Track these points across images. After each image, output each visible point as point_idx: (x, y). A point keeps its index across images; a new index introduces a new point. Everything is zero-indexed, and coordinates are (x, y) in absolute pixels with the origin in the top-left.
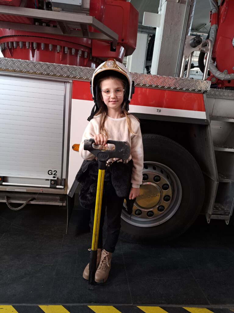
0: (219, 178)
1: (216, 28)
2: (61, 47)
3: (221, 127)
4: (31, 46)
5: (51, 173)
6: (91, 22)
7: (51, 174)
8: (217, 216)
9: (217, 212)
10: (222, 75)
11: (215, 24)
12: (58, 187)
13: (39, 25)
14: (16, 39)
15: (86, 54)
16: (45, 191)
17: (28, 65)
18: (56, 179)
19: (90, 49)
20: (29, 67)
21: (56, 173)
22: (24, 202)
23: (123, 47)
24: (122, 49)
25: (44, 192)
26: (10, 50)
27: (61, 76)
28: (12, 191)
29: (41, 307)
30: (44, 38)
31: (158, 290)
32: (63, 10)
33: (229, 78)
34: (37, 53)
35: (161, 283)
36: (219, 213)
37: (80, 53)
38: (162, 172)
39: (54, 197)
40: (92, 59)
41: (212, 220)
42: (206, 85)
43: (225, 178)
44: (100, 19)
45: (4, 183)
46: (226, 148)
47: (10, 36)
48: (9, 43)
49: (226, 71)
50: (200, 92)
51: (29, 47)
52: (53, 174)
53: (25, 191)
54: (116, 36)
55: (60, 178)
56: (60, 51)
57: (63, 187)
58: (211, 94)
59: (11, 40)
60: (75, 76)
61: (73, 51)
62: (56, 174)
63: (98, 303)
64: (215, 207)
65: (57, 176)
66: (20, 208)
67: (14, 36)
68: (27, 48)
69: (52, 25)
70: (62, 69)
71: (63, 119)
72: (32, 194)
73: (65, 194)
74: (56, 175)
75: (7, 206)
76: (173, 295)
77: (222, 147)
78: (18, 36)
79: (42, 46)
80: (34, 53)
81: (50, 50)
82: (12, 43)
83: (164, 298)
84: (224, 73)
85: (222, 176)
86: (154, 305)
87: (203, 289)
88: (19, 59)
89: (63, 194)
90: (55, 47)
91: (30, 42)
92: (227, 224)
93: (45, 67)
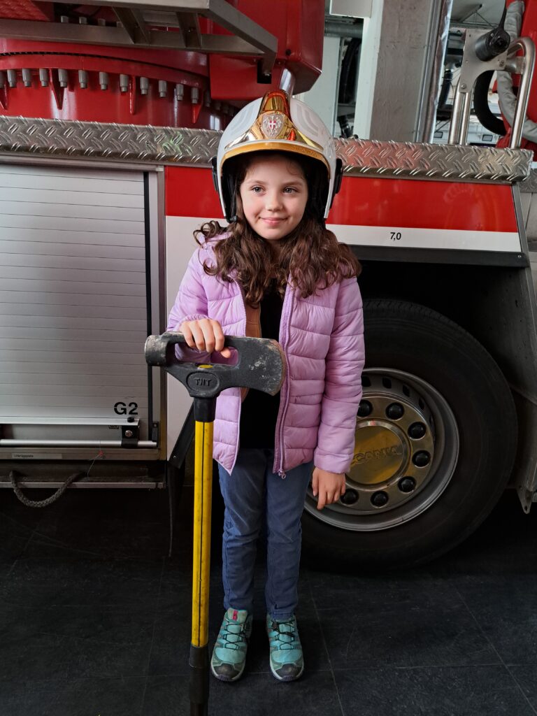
1: (521, 9)
2: (130, 78)
4: (51, 81)
5: (122, 409)
6: (207, 6)
12: (141, 443)
14: (12, 63)
15: (195, 94)
16: (111, 455)
17: (43, 131)
18: (135, 424)
19: (204, 79)
21: (134, 409)
23: (290, 70)
24: (287, 77)
25: (108, 458)
27: (134, 156)
28: (26, 458)
30: (84, 55)
34: (68, 96)
37: (179, 91)
38: (406, 392)
40: (211, 104)
42: (520, 162)
50: (504, 182)
51: (48, 82)
52: (128, 411)
53: (59, 457)
54: (271, 42)
55: (146, 421)
56: (127, 88)
60: (172, 153)
61: (162, 87)
62: (134, 412)
65: (138, 417)
66: (49, 500)
67: (7, 54)
68: (43, 84)
69: (104, 21)
70: (134, 137)
73: (161, 459)
74: (137, 414)
75: (16, 497)
78: (18, 53)
79: (82, 79)
81: (103, 87)
82: (4, 73)
89: (158, 461)
90: (113, 79)
91: (48, 70)
93: (90, 134)
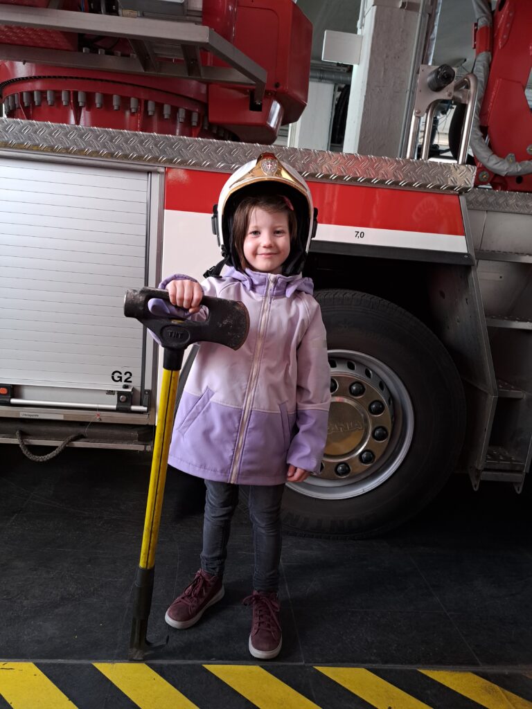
0: (499, 388)
1: (489, 60)
2: (139, 101)
3: (501, 277)
4: (72, 101)
5: (118, 377)
6: (206, 40)
7: (119, 379)
8: (495, 473)
9: (494, 464)
10: (503, 164)
11: (486, 50)
12: (134, 408)
13: (91, 52)
14: (38, 85)
15: (195, 118)
16: (106, 418)
17: (66, 135)
18: (129, 390)
19: (204, 106)
20: (68, 138)
21: (129, 378)
22: (58, 443)
23: (280, 102)
24: (276, 108)
25: (104, 421)
26: (26, 109)
27: (140, 158)
28: (32, 417)
29: (98, 665)
30: (102, 80)
31: (361, 635)
32: (143, 16)
33: (519, 170)
34: (85, 115)
35: (369, 619)
36: (497, 467)
37: (181, 114)
38: (368, 374)
39: (127, 433)
40: (208, 127)
41: (483, 483)
42: (465, 176)
43: (513, 387)
44: (226, 35)
45: (13, 401)
46: (515, 320)
47: (27, 78)
48: (24, 94)
49: (511, 156)
50: (452, 192)
51: (69, 102)
52: (123, 380)
53: (61, 417)
54: (262, 74)
55: (139, 389)
56: (137, 109)
57: (145, 409)
58: (477, 201)
59: (28, 86)
60: (172, 156)
61: (167, 110)
62: (129, 380)
63: (226, 660)
64: (489, 453)
65: (131, 385)
66: (50, 456)
67: (35, 77)
68: (64, 103)
69: (119, 53)
70: (141, 142)
71: (144, 266)
72: (76, 425)
73: (150, 424)
74: (131, 382)
75: (22, 451)
76: (396, 645)
77: (504, 319)
78: (44, 77)
79: (98, 100)
80: (78, 115)
81: (116, 108)
82: (31, 94)
83: (375, 651)
84: (508, 160)
85: (506, 384)
86: (352, 664)
87: (464, 632)
88: (47, 121)
89: (147, 425)
90: (125, 102)
91: (69, 92)
92: (519, 493)
93: (105, 138)
